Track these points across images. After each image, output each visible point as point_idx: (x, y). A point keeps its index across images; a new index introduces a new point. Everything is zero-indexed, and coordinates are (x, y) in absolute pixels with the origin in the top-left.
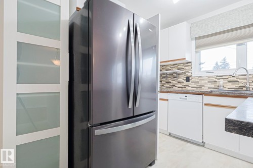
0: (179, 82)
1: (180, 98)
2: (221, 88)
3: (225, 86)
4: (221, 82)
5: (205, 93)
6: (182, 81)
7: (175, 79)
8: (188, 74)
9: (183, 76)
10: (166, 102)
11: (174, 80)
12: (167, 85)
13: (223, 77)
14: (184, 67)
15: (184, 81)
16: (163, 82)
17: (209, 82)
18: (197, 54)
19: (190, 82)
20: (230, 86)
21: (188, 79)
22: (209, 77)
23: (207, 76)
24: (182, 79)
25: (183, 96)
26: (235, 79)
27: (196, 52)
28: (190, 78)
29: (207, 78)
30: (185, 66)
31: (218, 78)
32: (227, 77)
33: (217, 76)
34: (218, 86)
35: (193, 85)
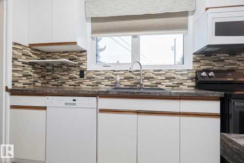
0: (70, 78)
1: (66, 104)
2: (118, 85)
3: (121, 83)
4: (118, 78)
5: (101, 93)
6: (75, 75)
7: (66, 73)
8: (83, 67)
9: (76, 69)
10: (44, 111)
11: (64, 75)
12: (53, 82)
13: (120, 73)
14: (76, 57)
15: (77, 76)
16: (47, 78)
17: (106, 78)
18: (93, 41)
19: (85, 78)
20: (127, 83)
21: (82, 74)
22: (106, 72)
23: (103, 71)
24: (75, 74)
25: (69, 99)
26: (131, 75)
27: (93, 38)
28: (85, 73)
29: (104, 73)
30: (79, 56)
31: (115, 73)
32: (123, 73)
33: (114, 71)
34: (115, 83)
35: (89, 82)
